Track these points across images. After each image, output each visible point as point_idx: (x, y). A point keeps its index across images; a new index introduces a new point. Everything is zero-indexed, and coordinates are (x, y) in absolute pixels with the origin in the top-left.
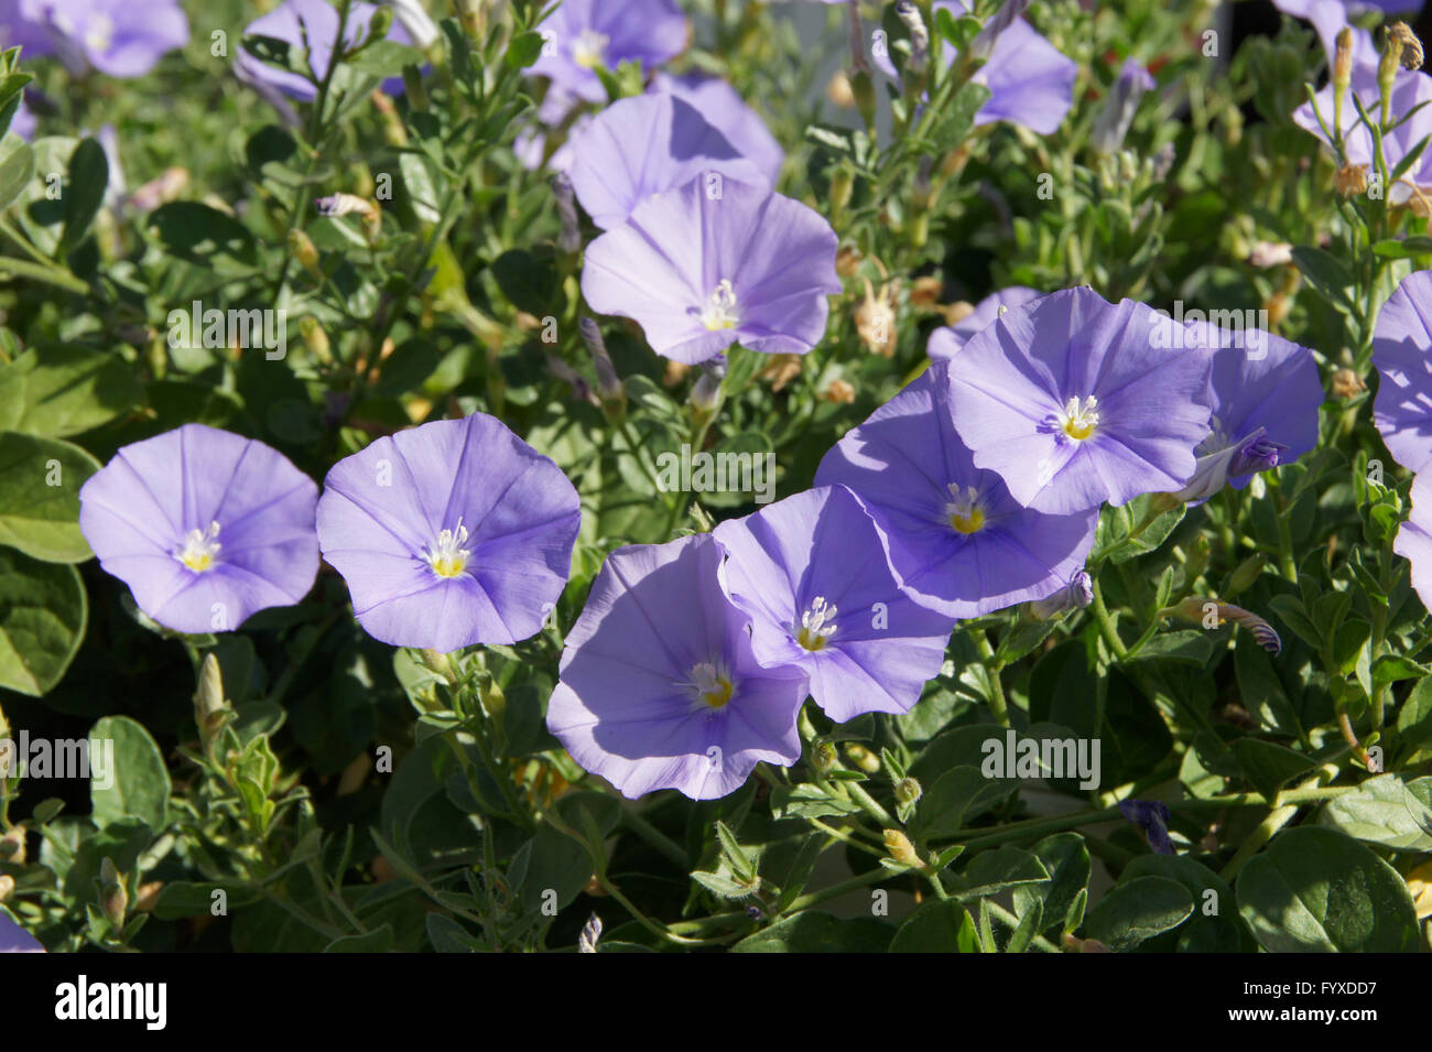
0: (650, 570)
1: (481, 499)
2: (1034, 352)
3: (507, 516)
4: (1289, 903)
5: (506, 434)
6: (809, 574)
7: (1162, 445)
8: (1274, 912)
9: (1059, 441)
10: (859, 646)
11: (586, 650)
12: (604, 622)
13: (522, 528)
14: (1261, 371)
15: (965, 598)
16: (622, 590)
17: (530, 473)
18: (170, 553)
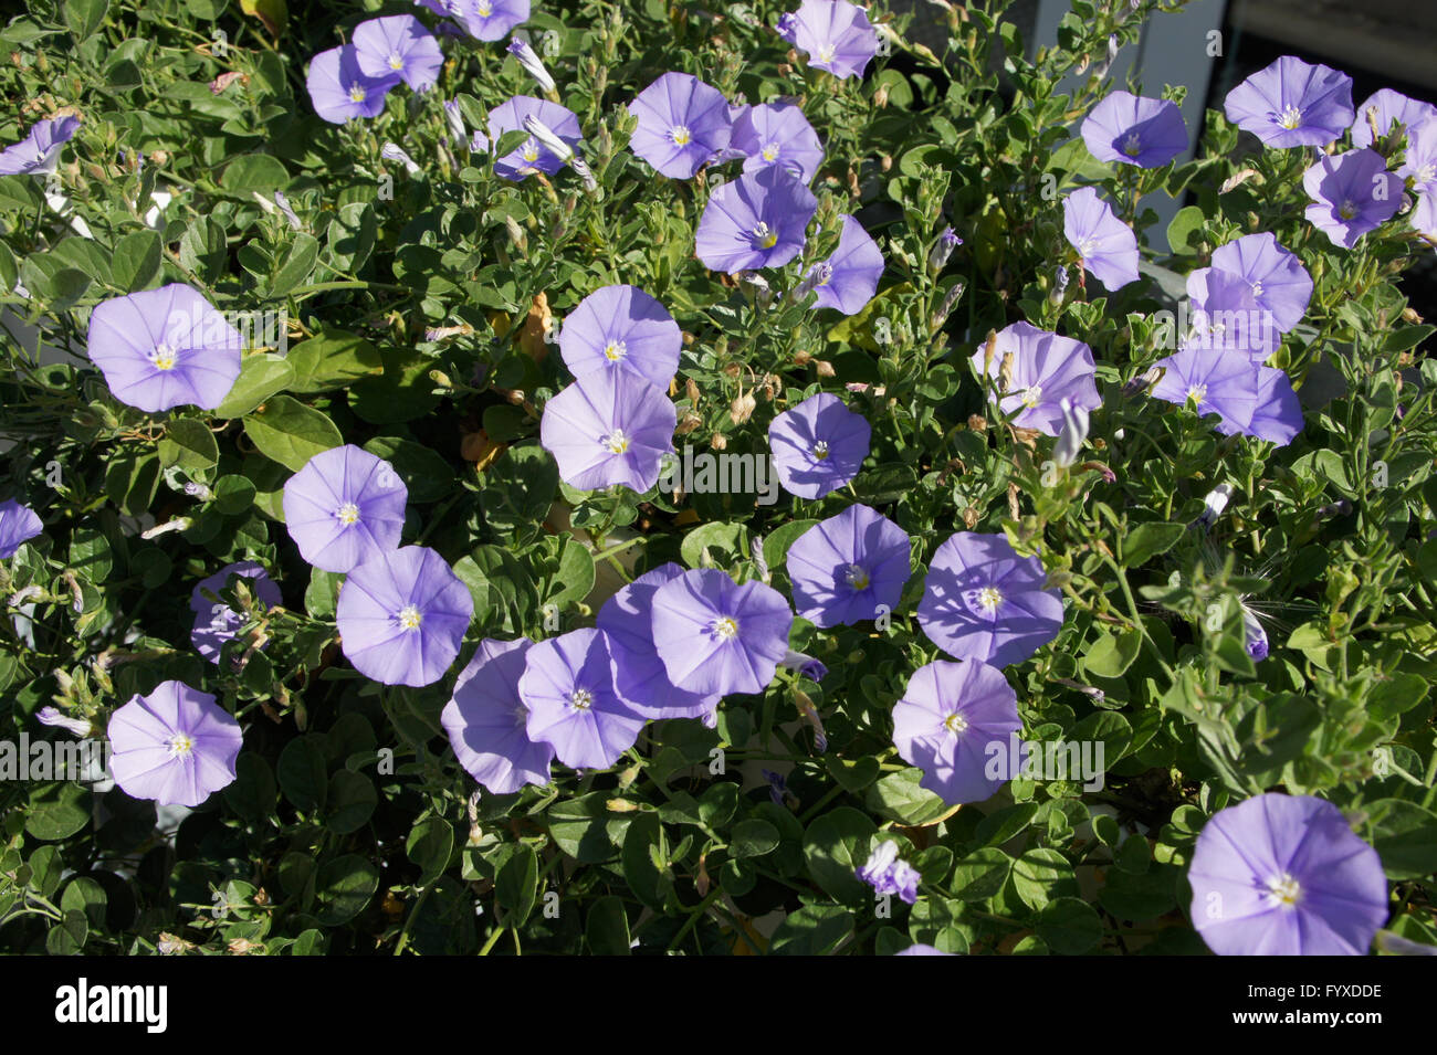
0: (502, 652)
1: (429, 592)
2: (703, 593)
3: (439, 604)
4: (836, 842)
5: (443, 563)
6: (583, 671)
7: (761, 660)
8: (827, 846)
9: (713, 638)
10: (601, 714)
11: (469, 683)
12: (479, 672)
13: (445, 613)
14: (887, 544)
15: (655, 706)
16: (488, 659)
17: (453, 585)
18: (333, 515)
